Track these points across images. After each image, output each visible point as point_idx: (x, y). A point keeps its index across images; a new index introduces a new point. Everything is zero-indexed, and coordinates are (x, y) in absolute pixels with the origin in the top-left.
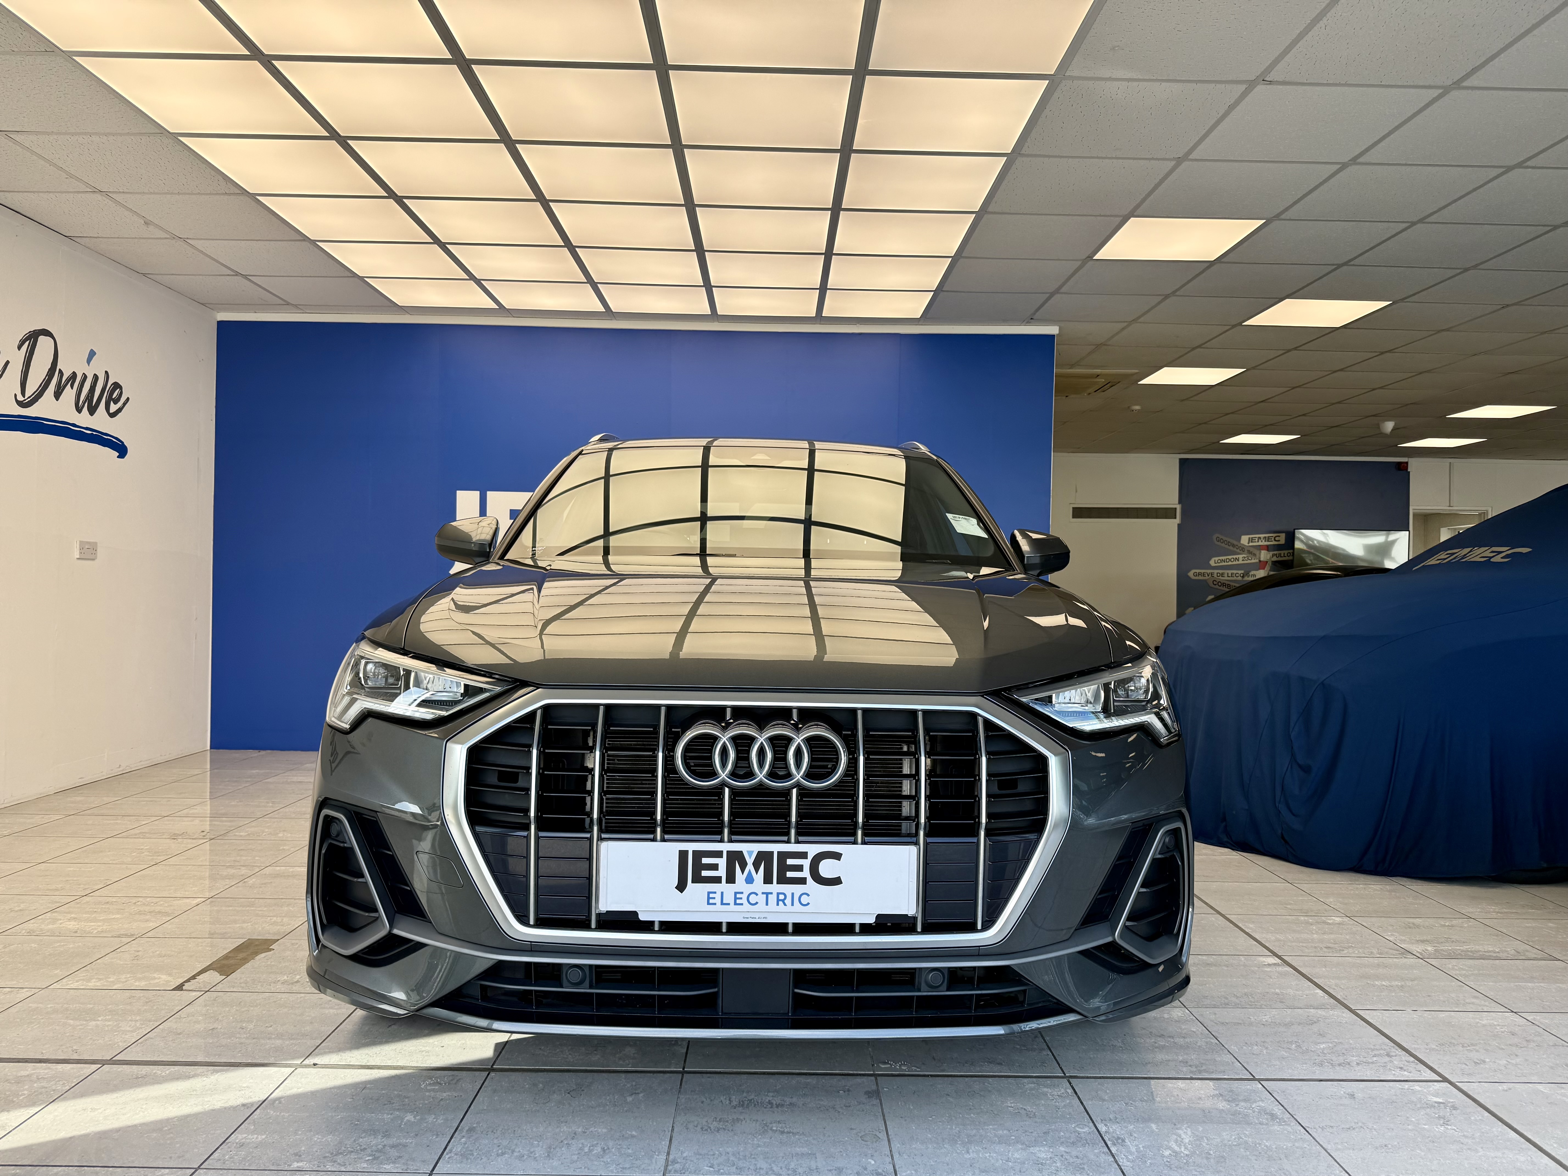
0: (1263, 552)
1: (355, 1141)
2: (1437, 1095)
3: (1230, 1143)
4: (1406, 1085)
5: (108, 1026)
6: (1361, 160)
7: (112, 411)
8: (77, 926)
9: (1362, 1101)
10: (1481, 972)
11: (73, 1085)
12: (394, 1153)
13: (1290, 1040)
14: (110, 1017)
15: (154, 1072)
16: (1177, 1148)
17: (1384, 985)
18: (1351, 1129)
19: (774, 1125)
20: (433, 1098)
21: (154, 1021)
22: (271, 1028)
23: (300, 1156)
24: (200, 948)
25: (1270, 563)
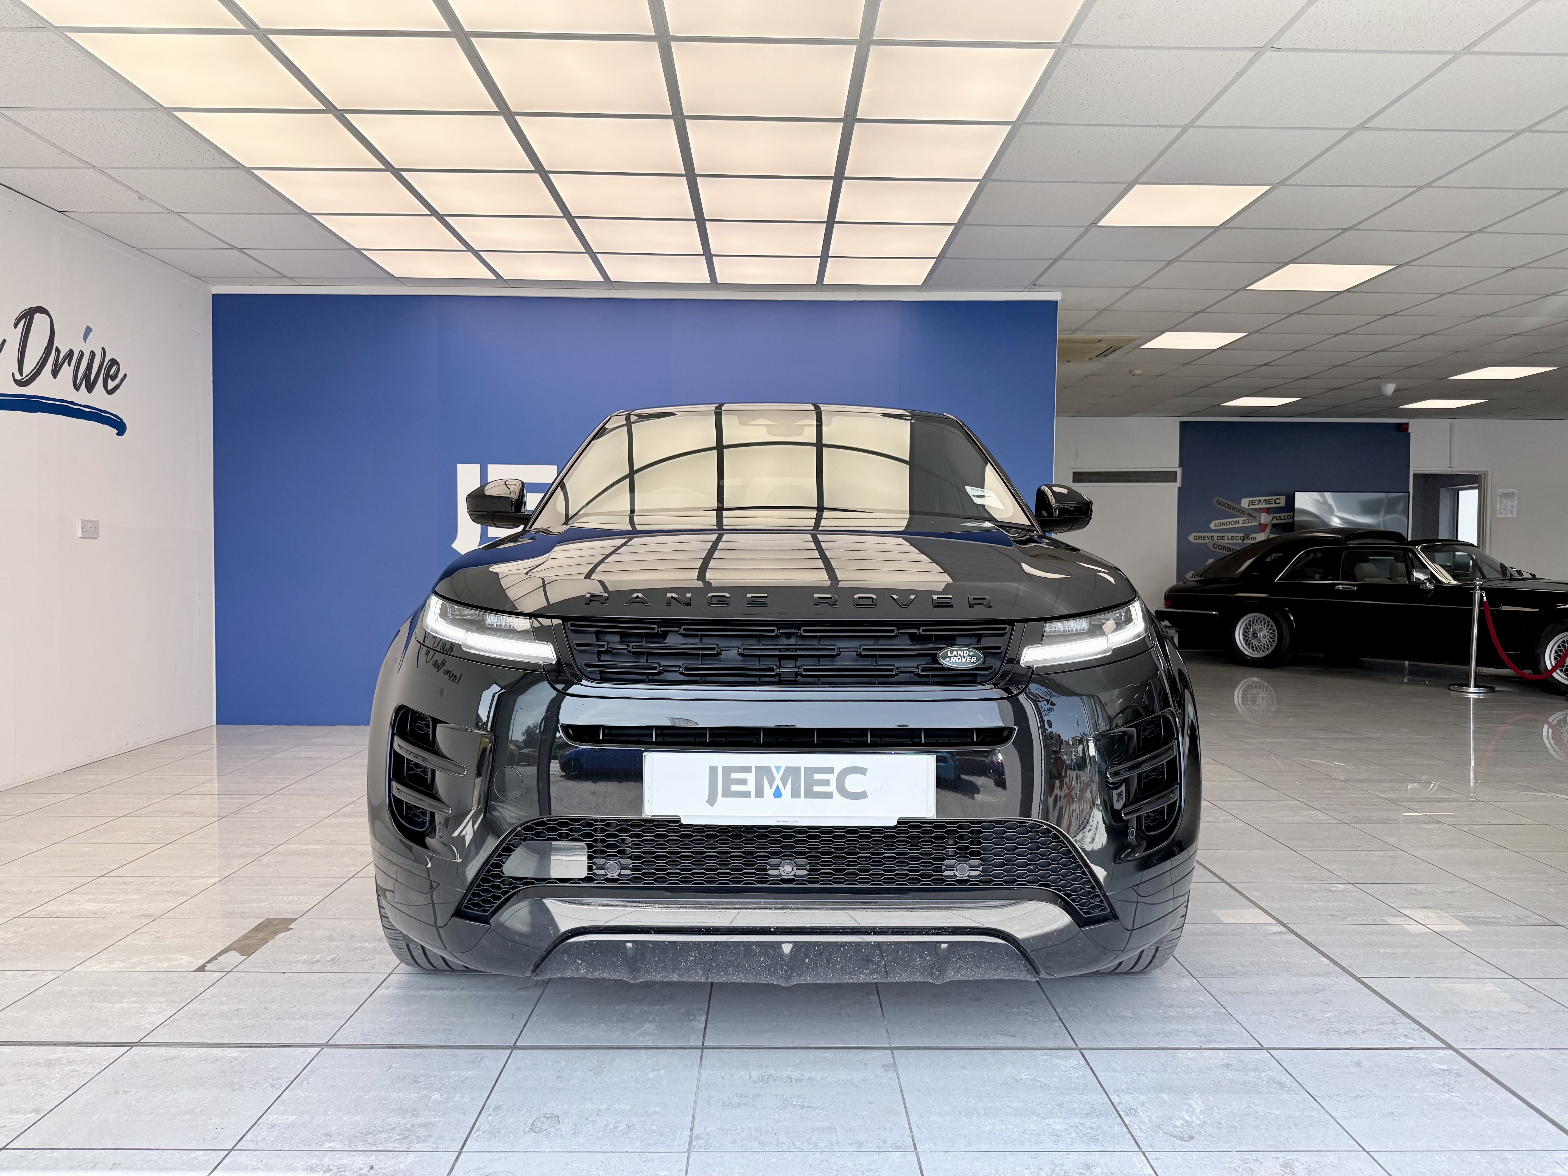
0: (1264, 515)
1: (383, 1121)
2: (1441, 1062)
3: (1240, 1112)
4: (1411, 1053)
5: (134, 1008)
6: (1368, 125)
7: (110, 387)
8: (96, 907)
9: (1368, 1070)
10: (1483, 938)
11: (104, 1068)
12: (422, 1132)
13: (1297, 1009)
14: (135, 999)
15: (183, 1053)
16: (1188, 1119)
17: (1387, 953)
18: (1358, 1097)
19: (794, 1100)
20: (458, 1076)
21: (179, 1002)
22: (295, 1009)
23: (331, 1136)
24: (220, 928)
25: (1270, 526)
